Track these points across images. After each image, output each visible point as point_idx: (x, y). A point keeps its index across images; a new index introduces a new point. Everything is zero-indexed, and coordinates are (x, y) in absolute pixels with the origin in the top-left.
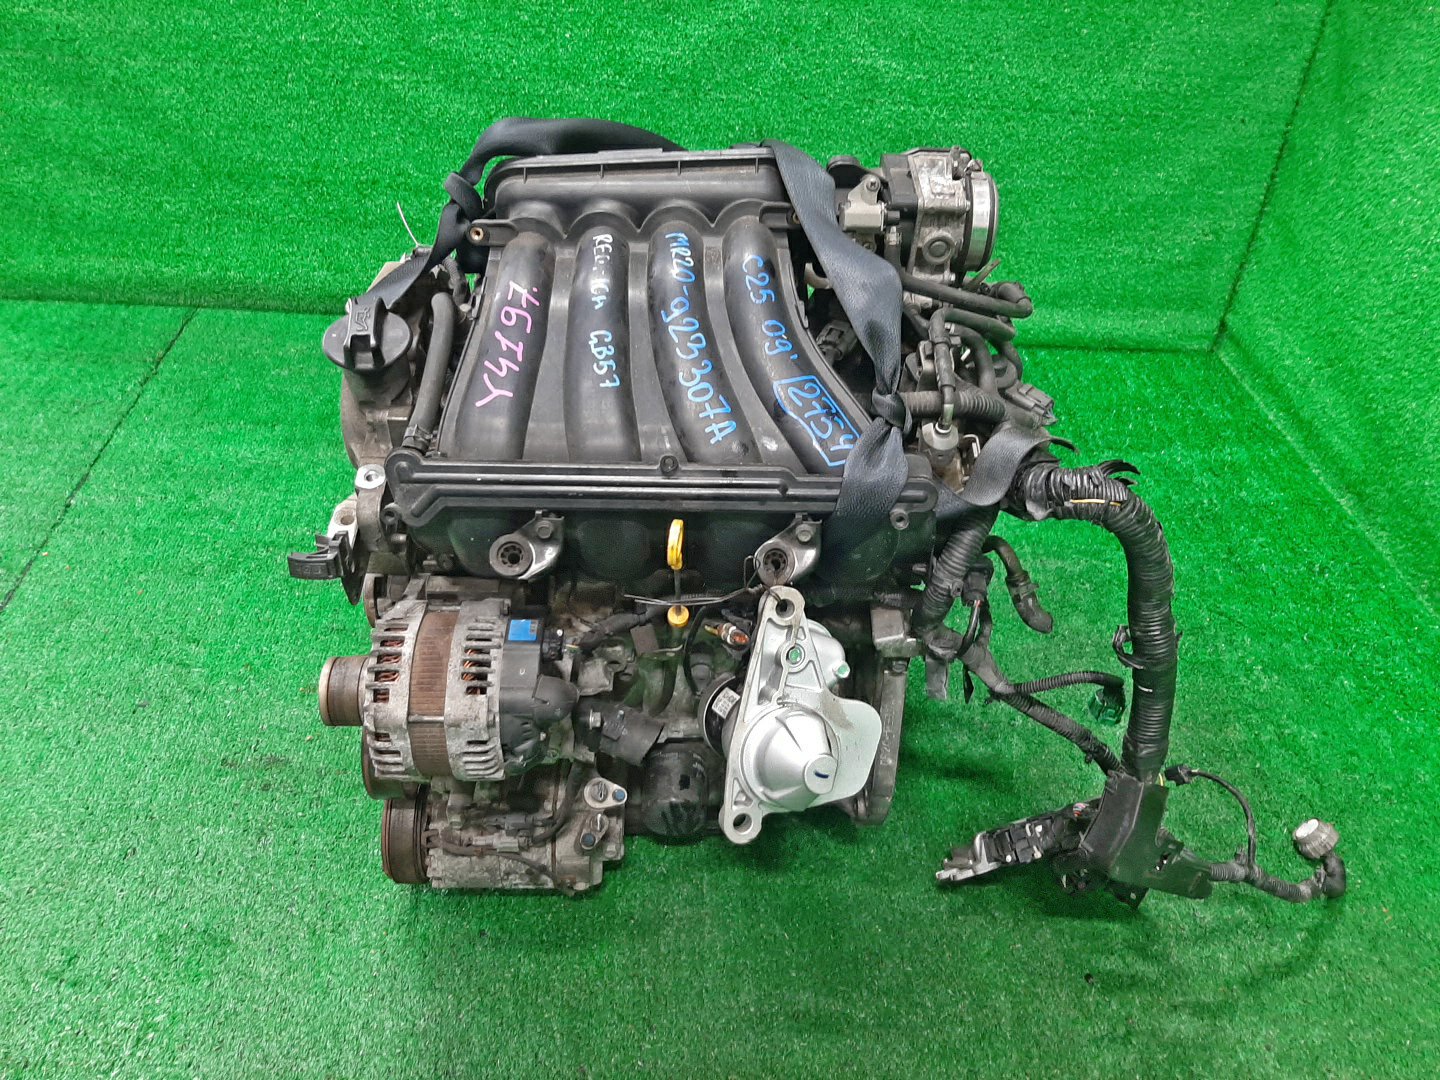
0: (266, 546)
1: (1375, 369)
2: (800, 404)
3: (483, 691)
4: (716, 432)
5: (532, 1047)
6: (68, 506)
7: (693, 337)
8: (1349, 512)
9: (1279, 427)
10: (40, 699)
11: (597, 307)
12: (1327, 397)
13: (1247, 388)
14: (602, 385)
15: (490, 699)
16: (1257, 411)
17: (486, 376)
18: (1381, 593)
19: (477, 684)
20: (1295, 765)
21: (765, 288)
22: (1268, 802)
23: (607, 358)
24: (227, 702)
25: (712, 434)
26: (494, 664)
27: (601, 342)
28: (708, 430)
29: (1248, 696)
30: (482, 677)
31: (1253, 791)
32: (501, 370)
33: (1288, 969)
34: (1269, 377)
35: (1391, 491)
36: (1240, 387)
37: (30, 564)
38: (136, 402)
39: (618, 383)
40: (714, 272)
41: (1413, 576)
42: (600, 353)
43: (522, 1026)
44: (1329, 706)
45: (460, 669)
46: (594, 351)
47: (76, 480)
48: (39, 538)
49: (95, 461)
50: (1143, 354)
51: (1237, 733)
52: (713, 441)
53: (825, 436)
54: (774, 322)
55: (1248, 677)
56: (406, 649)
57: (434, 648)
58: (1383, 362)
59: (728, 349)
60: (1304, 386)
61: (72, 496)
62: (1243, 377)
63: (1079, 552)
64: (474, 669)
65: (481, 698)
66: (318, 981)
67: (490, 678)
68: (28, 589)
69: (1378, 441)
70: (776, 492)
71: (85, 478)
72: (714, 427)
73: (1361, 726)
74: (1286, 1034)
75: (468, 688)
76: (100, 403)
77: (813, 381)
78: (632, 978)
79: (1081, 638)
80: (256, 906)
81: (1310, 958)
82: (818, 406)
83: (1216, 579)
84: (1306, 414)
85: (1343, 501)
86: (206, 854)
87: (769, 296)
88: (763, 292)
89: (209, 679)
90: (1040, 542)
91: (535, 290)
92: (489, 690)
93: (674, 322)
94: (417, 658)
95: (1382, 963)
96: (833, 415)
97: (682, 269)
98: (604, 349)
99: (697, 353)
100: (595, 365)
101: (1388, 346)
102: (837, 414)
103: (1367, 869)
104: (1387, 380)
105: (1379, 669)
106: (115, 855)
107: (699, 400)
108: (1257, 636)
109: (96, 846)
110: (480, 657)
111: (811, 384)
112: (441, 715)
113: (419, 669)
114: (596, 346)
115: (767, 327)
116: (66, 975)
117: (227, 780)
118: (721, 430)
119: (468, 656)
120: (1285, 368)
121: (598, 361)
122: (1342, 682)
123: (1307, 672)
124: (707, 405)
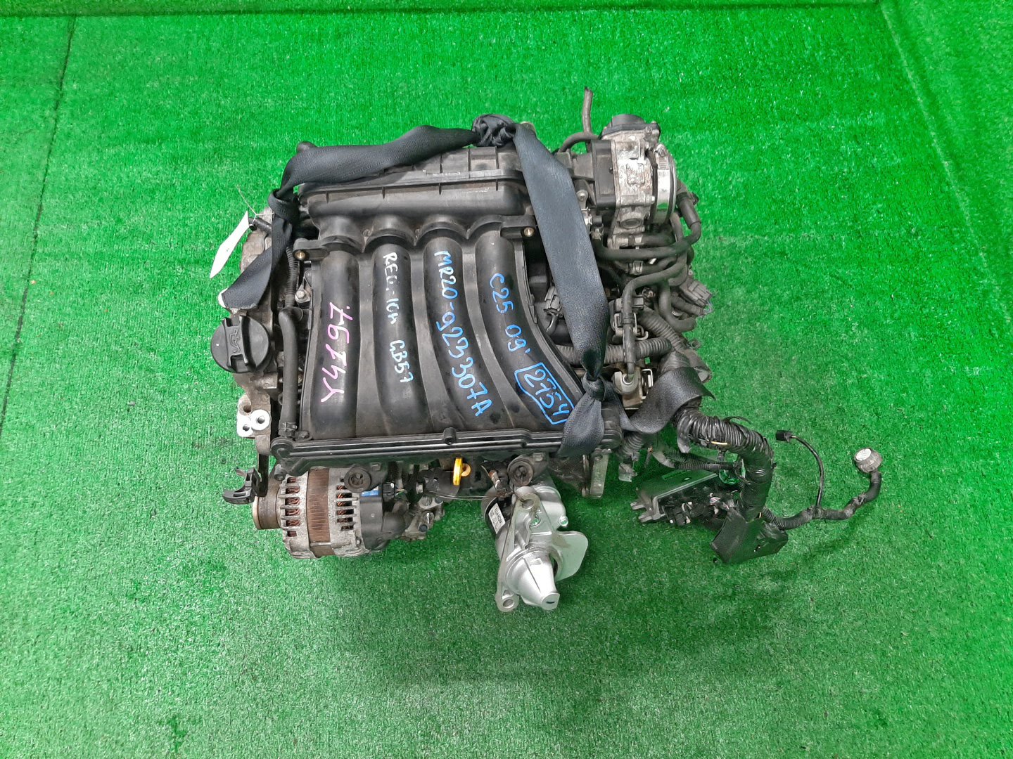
0: (181, 262)
1: (986, 76)
2: (533, 386)
3: (351, 527)
4: (479, 408)
5: (404, 621)
6: (36, 237)
7: (459, 342)
8: (949, 174)
9: (914, 87)
10: (67, 405)
11: (392, 323)
12: (950, 81)
13: (897, 44)
14: (402, 381)
15: (355, 532)
16: (901, 71)
17: (324, 379)
18: (953, 255)
19: (347, 525)
20: (864, 402)
21: (506, 300)
22: (842, 432)
23: (403, 361)
24: (185, 398)
25: (476, 410)
26: (356, 511)
27: (398, 350)
28: (473, 407)
29: (844, 349)
30: (350, 520)
31: (834, 424)
32: (334, 374)
33: (833, 547)
34: (914, 44)
35: (977, 173)
36: (891, 44)
37: (25, 292)
38: (56, 128)
39: (412, 378)
40: (471, 280)
41: (980, 237)
42: (398, 357)
43: (397, 609)
44: (896, 353)
45: (336, 517)
46: (394, 356)
47: (36, 211)
48: (26, 270)
49: (43, 191)
50: (822, 9)
51: (831, 381)
52: (477, 415)
53: (549, 407)
54: (514, 326)
55: (847, 332)
56: (302, 506)
57: (318, 503)
58: (993, 74)
59: (484, 343)
60: (936, 63)
61: (36, 228)
62: (896, 33)
63: (747, 229)
64: (344, 516)
65: (351, 532)
66: (279, 589)
67: (354, 519)
68: (31, 315)
69: (977, 134)
70: (519, 445)
71: (40, 208)
72: (477, 405)
73: (915, 368)
74: (824, 590)
75: (342, 528)
76: (30, 131)
77: (541, 367)
78: (455, 576)
79: (739, 307)
80: (235, 544)
81: (847, 540)
82: (544, 386)
83: (840, 246)
84: (933, 87)
85: (946, 163)
86: (198, 512)
87: (509, 306)
88: (505, 304)
89: (169, 381)
90: (720, 220)
91: (348, 308)
92: (355, 526)
93: (446, 331)
94: (309, 511)
95: (890, 542)
96: (554, 391)
97: (448, 288)
98: (400, 354)
99: (463, 353)
100: (396, 367)
101: (1000, 63)
102: (557, 390)
103: (895, 477)
104: (993, 90)
105: (938, 320)
106: (144, 515)
107: (466, 387)
108: (860, 295)
109: (131, 511)
110: (347, 508)
111: (540, 370)
112: (329, 541)
113: (311, 518)
114: (395, 353)
115: (509, 331)
116: (138, 596)
117: (198, 459)
118: (482, 407)
119: (339, 509)
120: (925, 43)
121: (397, 364)
122: (909, 334)
123: (888, 325)
124: (472, 390)
